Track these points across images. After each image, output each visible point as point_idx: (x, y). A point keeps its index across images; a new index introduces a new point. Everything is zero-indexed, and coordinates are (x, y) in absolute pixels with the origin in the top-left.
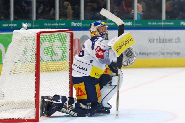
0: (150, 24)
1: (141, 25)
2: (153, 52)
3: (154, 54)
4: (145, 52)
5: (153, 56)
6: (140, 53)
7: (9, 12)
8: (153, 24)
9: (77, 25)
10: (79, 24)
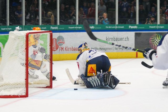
1: (100, 28)
2: (109, 47)
4: (103, 48)
5: (109, 50)
9: (55, 28)
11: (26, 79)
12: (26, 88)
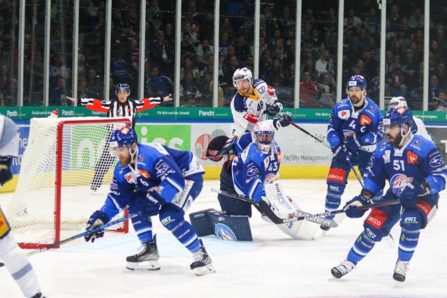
0: (318, 114)
1: (304, 115)
2: (321, 156)
3: (323, 158)
4: (309, 156)
5: (321, 161)
6: (303, 157)
7: (103, 94)
8: (323, 114)
10: (211, 113)
11: (55, 213)
12: (55, 230)
